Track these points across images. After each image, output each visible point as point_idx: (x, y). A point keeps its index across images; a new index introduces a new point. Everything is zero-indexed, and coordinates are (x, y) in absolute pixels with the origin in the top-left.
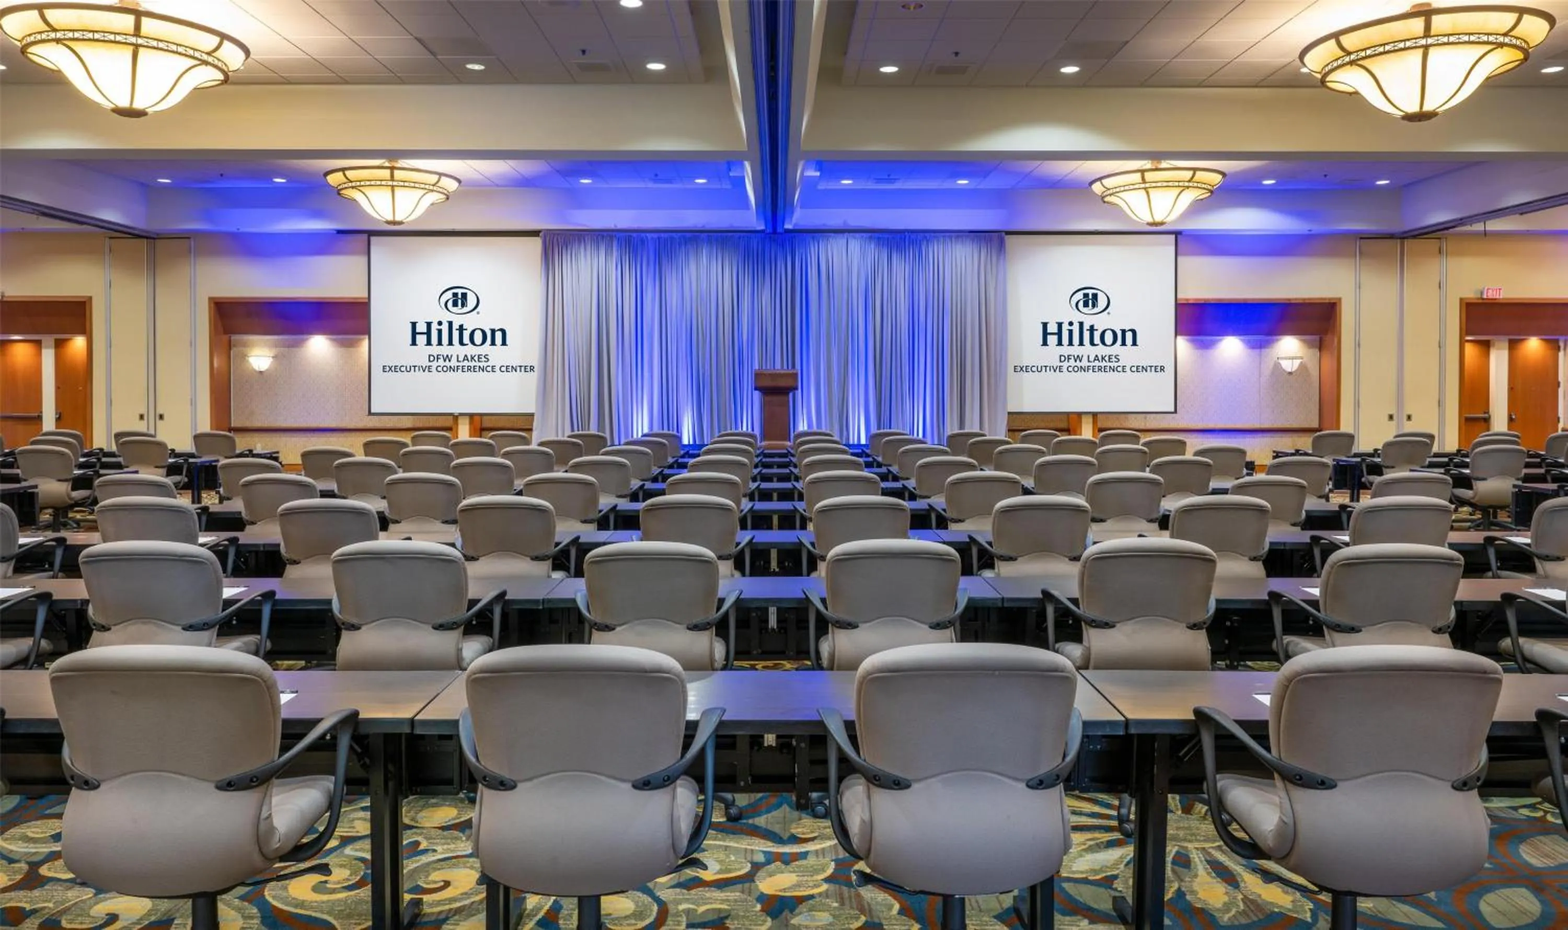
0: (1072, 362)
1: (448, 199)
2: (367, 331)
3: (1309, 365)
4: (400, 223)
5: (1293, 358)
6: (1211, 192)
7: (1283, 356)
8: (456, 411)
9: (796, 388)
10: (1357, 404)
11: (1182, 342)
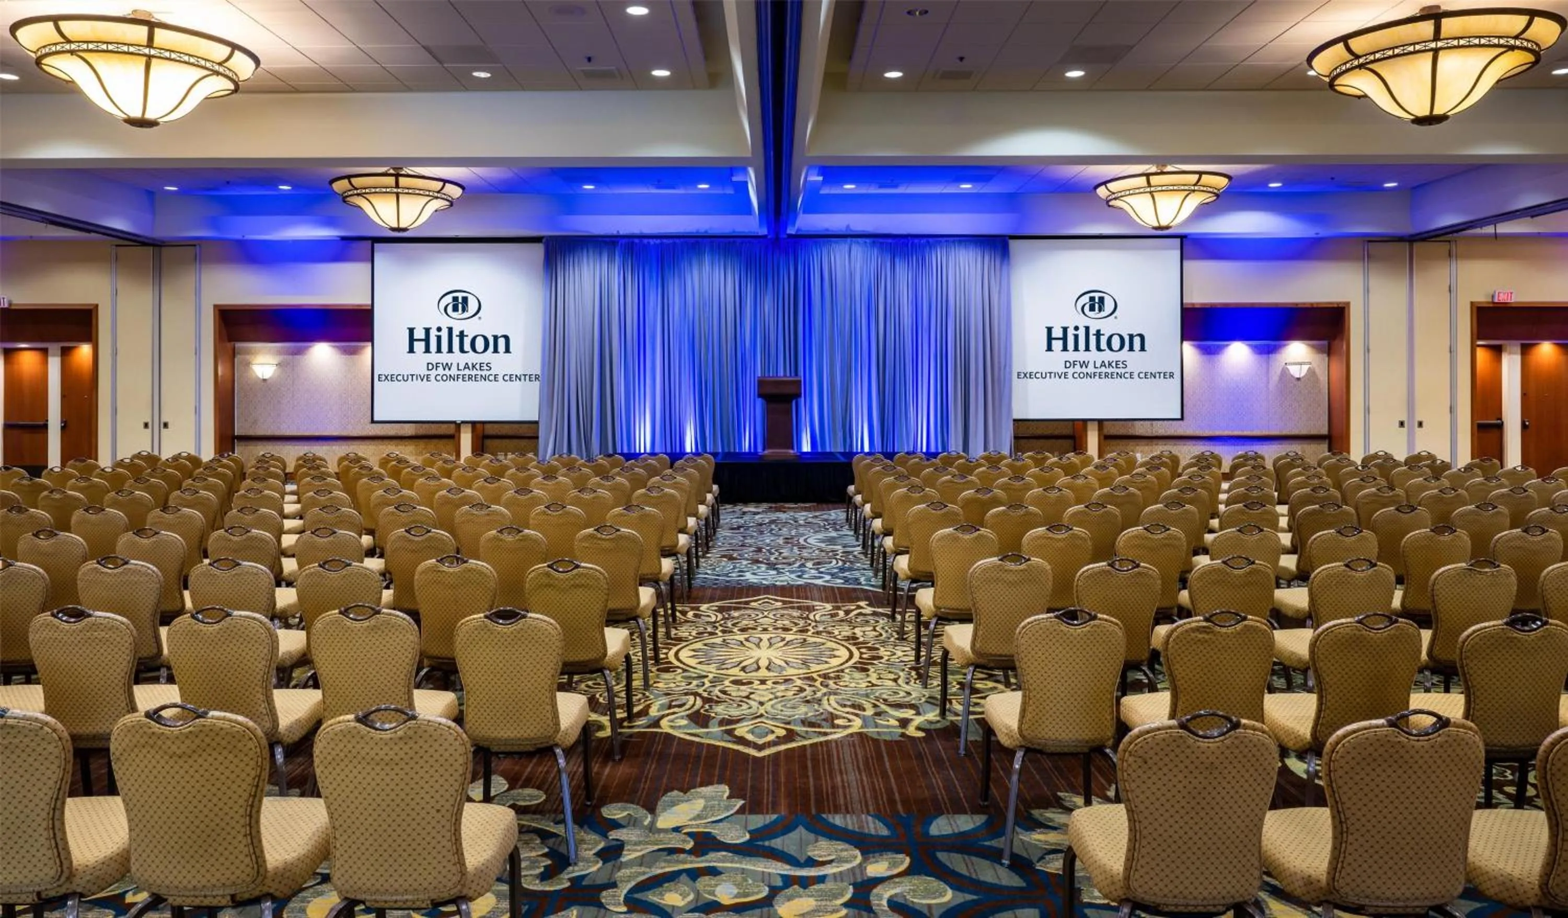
0: (1078, 367)
1: (451, 205)
2: (370, 338)
3: (1317, 371)
4: (405, 230)
5: (1301, 364)
6: (1217, 195)
7: (1292, 361)
8: (459, 419)
9: (800, 396)
10: (1367, 410)
11: (1188, 348)
